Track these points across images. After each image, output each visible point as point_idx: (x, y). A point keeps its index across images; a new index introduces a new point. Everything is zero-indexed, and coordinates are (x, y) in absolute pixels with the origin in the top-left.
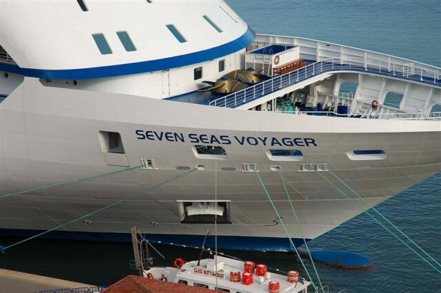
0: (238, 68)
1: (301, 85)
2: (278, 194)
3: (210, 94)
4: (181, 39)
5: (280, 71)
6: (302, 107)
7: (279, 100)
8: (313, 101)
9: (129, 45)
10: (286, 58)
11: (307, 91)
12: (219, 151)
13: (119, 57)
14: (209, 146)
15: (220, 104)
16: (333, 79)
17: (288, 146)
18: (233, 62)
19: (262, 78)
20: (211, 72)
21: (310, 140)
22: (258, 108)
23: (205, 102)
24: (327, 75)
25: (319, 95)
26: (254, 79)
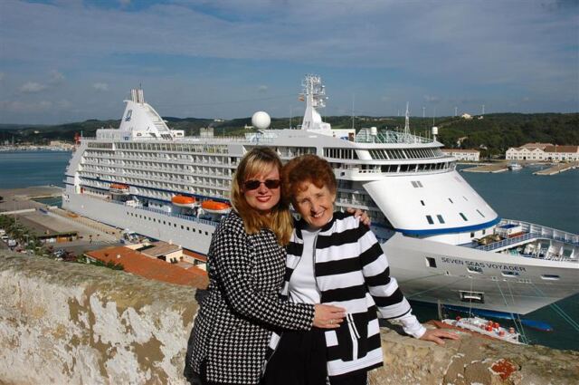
0: (492, 233)
1: (522, 243)
2: (506, 292)
3: (477, 244)
4: (466, 219)
5: (511, 236)
6: (522, 253)
7: (510, 249)
8: (528, 251)
9: (441, 220)
10: (515, 231)
11: (524, 246)
12: (480, 270)
13: (437, 225)
14: (475, 266)
15: (481, 249)
16: (538, 241)
17: (511, 270)
18: (489, 231)
19: (502, 238)
20: (479, 235)
21: (523, 268)
22: (500, 252)
23: (474, 248)
24: (534, 239)
25: (531, 249)
26: (498, 239)
